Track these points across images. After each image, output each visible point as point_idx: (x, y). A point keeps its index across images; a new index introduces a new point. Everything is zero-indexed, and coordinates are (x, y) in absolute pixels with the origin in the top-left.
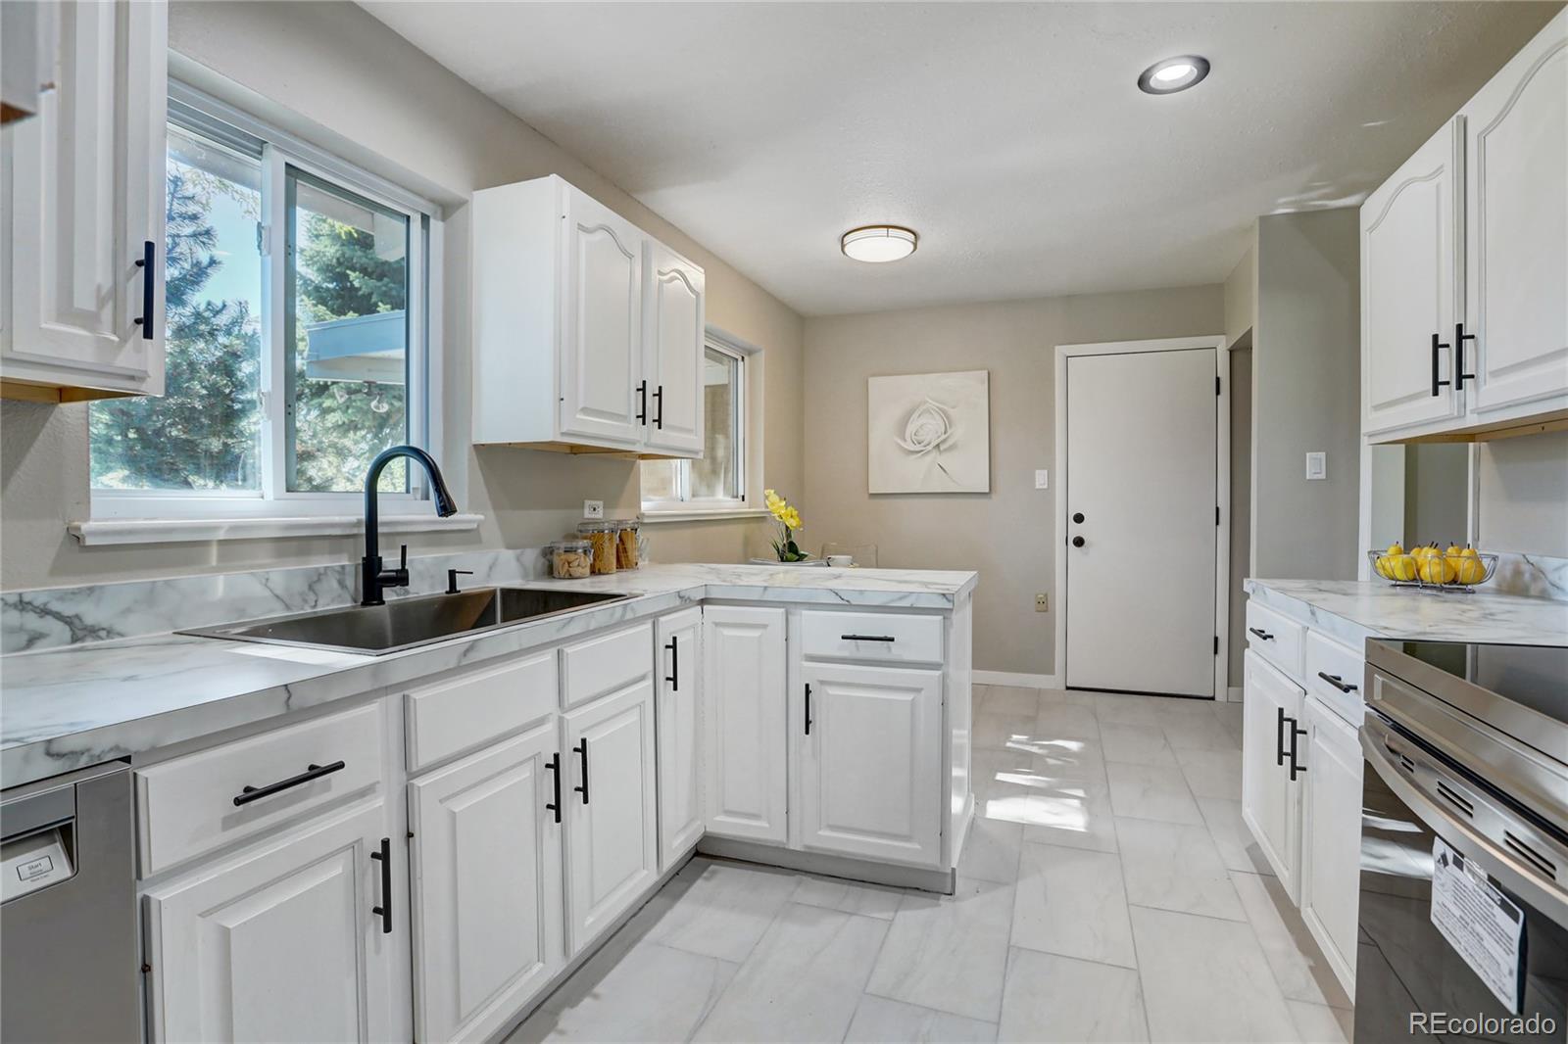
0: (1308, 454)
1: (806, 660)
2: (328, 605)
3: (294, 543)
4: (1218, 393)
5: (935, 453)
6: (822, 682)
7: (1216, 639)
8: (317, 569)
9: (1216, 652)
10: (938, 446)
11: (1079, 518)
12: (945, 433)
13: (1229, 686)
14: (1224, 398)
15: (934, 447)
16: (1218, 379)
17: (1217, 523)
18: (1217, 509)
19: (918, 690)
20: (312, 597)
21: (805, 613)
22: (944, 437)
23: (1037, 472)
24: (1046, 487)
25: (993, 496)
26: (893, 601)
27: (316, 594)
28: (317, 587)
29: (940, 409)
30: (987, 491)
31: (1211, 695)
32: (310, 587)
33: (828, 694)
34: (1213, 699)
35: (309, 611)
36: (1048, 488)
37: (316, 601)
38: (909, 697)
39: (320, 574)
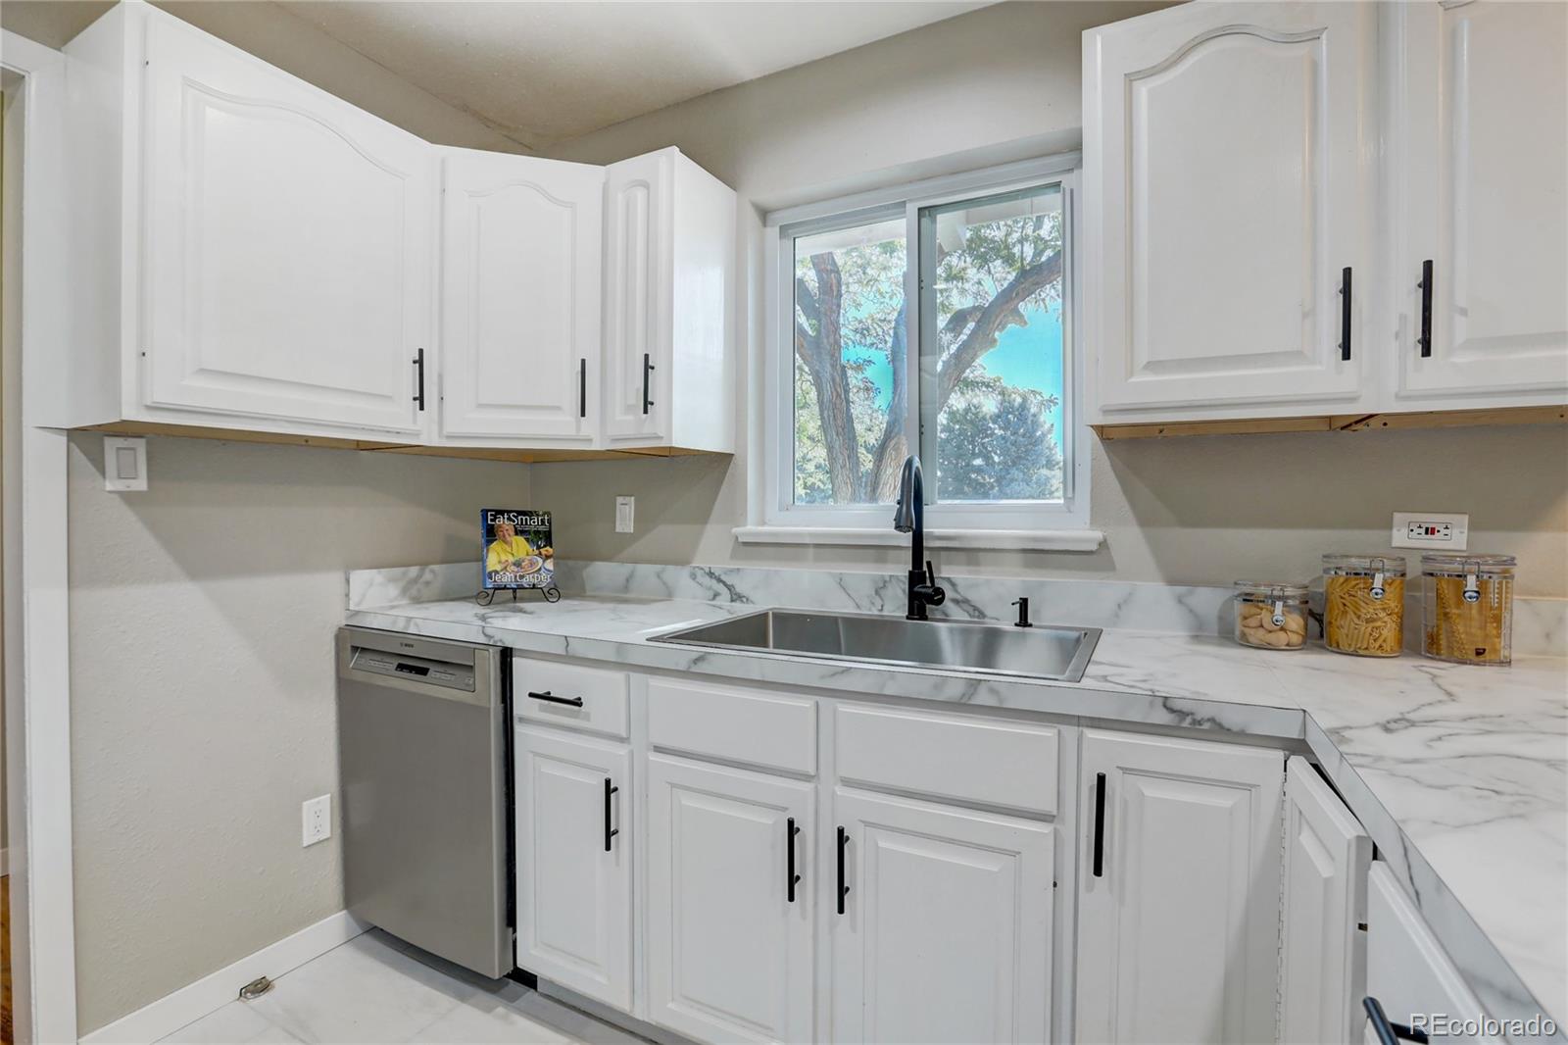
2: (894, 611)
3: (872, 551)
8: (883, 576)
20: (878, 602)
27: (882, 600)
28: (882, 592)
32: (877, 592)
35: (876, 613)
37: (882, 606)
39: (885, 582)
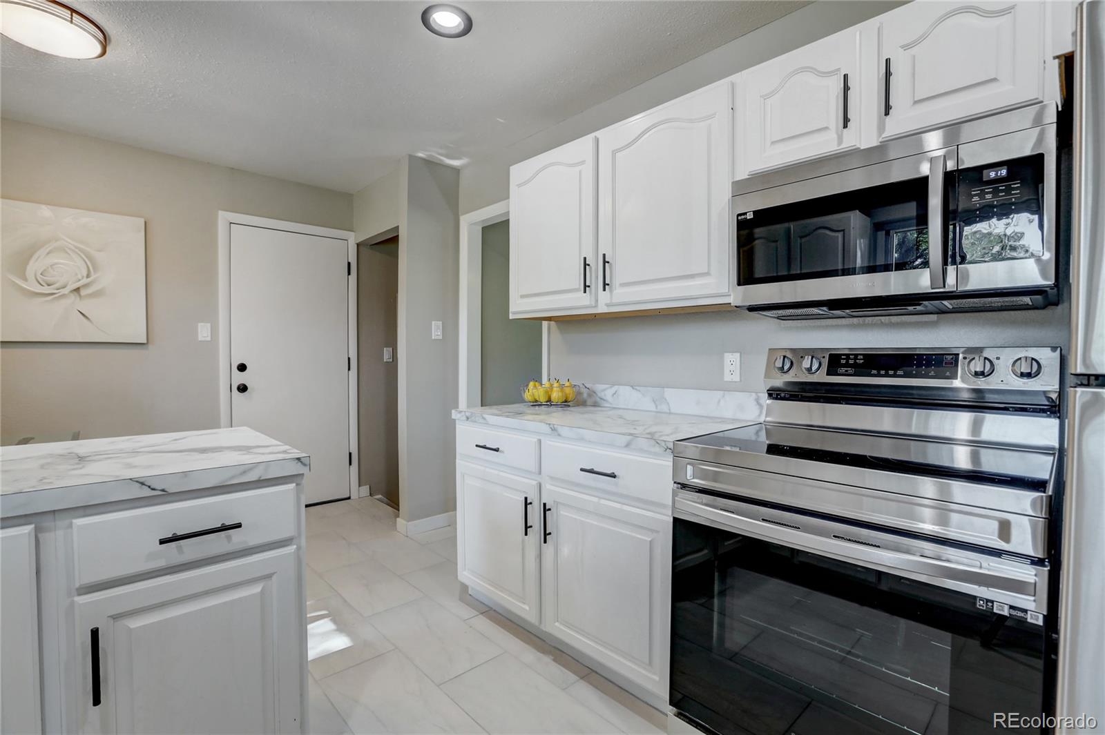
0: (433, 322)
1: (79, 595)
4: (349, 274)
5: (73, 297)
6: (115, 617)
7: (350, 454)
9: (350, 464)
10: (77, 290)
11: (242, 368)
12: (88, 276)
13: (359, 486)
14: (353, 277)
15: (72, 291)
16: (349, 264)
17: (349, 369)
18: (349, 359)
19: (269, 576)
21: (79, 522)
22: (85, 281)
23: (200, 325)
24: (209, 339)
25: (150, 346)
26: (233, 477)
29: (76, 247)
30: (145, 342)
31: (348, 496)
33: (130, 630)
34: (349, 498)
36: (211, 341)
38: (256, 589)
